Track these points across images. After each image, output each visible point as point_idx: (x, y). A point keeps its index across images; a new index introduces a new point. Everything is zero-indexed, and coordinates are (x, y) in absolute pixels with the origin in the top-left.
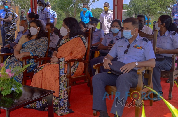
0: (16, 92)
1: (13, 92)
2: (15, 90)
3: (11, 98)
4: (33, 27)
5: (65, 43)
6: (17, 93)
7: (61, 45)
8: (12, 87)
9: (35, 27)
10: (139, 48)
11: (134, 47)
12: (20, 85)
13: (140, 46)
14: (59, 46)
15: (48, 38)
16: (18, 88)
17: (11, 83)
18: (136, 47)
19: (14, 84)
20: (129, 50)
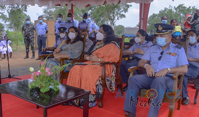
0: (53, 90)
1: (51, 89)
2: (53, 88)
3: (49, 95)
4: (72, 32)
5: (99, 48)
6: (55, 91)
7: (95, 50)
8: (50, 84)
9: (74, 32)
10: (173, 55)
11: (167, 53)
12: (58, 83)
13: (174, 53)
14: (93, 51)
15: (83, 43)
16: (55, 86)
17: (49, 81)
18: (170, 54)
19: (53, 82)
20: (162, 56)
